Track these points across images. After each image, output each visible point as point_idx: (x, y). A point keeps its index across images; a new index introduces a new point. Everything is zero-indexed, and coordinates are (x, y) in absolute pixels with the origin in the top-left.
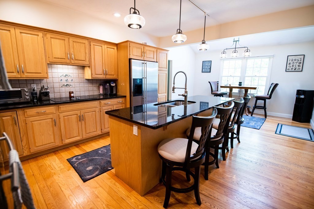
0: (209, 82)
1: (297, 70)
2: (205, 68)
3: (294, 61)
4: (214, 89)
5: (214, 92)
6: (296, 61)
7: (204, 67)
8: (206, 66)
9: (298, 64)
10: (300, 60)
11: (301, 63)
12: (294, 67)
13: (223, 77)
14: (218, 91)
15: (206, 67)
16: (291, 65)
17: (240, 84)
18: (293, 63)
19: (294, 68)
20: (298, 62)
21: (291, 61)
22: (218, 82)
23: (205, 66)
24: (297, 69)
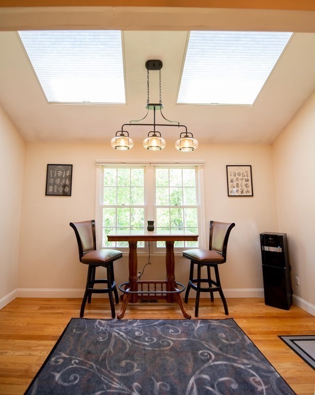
0: (72, 225)
1: (245, 194)
2: (54, 184)
3: (237, 176)
4: (86, 245)
5: (86, 257)
6: (241, 177)
7: (51, 181)
8: (57, 177)
9: (244, 183)
10: (246, 174)
11: (248, 181)
12: (240, 187)
13: (104, 210)
14: (95, 248)
15: (58, 181)
16: (235, 183)
17: (151, 226)
18: (237, 179)
19: (240, 191)
20: (245, 178)
21: (233, 177)
22: (93, 221)
23: (55, 179)
24: (244, 191)
